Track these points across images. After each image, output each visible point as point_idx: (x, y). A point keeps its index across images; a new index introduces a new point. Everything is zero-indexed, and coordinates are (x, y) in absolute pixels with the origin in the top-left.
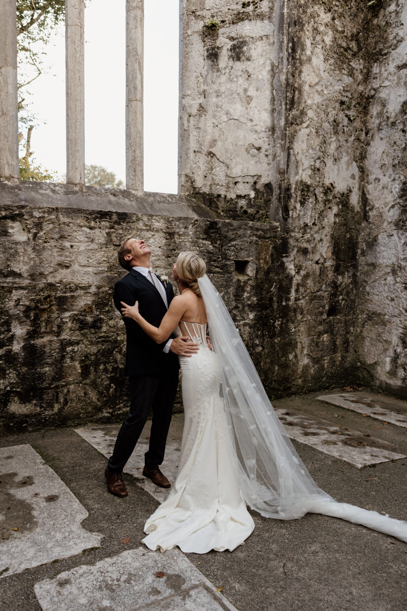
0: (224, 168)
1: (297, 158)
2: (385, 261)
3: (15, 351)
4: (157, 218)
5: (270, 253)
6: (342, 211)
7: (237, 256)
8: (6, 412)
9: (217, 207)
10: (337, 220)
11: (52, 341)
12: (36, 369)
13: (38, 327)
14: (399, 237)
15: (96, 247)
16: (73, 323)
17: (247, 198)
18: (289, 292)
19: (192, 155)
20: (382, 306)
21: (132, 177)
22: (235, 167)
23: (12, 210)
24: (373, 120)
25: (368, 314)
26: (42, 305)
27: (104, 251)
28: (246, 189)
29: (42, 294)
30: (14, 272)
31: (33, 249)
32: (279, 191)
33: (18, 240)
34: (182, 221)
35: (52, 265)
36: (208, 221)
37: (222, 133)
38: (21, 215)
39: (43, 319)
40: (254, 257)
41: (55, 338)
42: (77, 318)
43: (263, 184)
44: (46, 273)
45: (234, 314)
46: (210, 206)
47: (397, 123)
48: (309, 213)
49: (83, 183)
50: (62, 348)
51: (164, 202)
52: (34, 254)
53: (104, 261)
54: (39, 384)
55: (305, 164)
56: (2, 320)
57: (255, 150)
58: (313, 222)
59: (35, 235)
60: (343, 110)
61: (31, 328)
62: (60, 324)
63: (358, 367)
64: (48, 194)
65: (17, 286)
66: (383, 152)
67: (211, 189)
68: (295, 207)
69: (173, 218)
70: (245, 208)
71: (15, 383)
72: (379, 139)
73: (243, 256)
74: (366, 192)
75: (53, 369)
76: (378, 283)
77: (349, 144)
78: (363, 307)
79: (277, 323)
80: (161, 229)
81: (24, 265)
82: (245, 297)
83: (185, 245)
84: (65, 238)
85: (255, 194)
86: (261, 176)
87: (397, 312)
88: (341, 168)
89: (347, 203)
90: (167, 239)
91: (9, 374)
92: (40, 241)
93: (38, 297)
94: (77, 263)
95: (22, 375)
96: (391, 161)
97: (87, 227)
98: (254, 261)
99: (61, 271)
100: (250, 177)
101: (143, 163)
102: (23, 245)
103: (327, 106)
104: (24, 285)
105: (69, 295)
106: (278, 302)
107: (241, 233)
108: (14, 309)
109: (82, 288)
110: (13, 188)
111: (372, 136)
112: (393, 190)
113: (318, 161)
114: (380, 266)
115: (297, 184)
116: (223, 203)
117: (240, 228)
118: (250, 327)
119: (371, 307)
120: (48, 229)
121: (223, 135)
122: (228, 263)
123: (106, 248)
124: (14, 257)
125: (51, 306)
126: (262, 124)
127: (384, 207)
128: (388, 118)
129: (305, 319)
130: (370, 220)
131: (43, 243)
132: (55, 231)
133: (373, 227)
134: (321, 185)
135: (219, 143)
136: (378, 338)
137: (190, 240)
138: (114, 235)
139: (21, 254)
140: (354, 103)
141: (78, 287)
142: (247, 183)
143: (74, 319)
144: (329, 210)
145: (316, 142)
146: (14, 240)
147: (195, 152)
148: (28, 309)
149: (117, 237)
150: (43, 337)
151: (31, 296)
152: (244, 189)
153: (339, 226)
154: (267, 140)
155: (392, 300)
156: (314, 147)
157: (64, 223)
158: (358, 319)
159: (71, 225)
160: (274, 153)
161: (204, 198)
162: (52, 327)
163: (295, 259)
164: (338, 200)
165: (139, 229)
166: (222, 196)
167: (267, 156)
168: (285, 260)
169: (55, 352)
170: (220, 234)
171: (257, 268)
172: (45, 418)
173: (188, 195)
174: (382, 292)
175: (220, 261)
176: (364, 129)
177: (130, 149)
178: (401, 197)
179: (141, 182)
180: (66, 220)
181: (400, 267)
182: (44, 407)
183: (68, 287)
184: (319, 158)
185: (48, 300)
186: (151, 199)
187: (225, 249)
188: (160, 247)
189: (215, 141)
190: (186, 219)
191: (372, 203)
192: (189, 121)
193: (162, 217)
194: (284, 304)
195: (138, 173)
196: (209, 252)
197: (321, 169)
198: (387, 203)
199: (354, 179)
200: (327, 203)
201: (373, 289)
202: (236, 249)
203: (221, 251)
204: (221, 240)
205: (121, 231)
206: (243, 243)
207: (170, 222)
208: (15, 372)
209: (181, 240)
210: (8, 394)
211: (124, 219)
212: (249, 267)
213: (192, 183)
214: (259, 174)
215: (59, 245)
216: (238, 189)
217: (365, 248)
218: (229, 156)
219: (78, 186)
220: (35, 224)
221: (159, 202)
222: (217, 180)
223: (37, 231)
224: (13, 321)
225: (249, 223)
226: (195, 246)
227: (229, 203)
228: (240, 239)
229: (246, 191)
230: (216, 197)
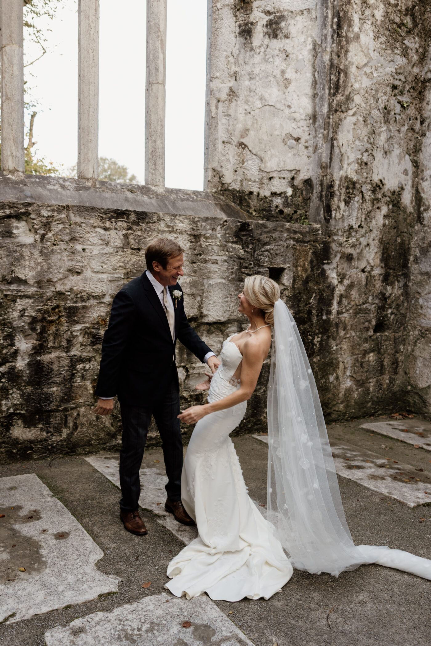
0: (258, 161)
1: (341, 150)
3: (20, 368)
4: (181, 218)
5: (309, 259)
6: (393, 212)
7: (271, 262)
8: (9, 437)
9: (249, 206)
10: (387, 222)
11: (61, 357)
12: (42, 389)
13: (45, 342)
15: (111, 251)
16: (84, 337)
17: (283, 195)
18: (330, 304)
19: (220, 146)
21: (151, 171)
22: (270, 160)
23: (17, 207)
25: (421, 331)
26: (50, 316)
27: (121, 255)
28: (282, 186)
29: (50, 304)
30: (19, 278)
31: (41, 252)
32: (320, 188)
33: (23, 243)
34: (209, 222)
35: (61, 271)
36: (240, 222)
37: (255, 122)
38: (27, 214)
39: (51, 332)
40: (291, 264)
41: (64, 354)
42: (88, 332)
43: (302, 179)
44: (55, 280)
46: (240, 204)
48: (355, 214)
49: (96, 178)
50: (72, 365)
51: (188, 200)
52: (42, 258)
53: (120, 266)
54: (46, 405)
55: (350, 157)
56: (5, 333)
57: (293, 141)
58: (359, 224)
59: (43, 237)
60: (395, 95)
61: (37, 343)
62: (70, 338)
63: (408, 392)
64: (57, 190)
65: (22, 294)
67: (242, 185)
68: (339, 207)
69: (199, 218)
70: (281, 207)
71: (19, 404)
73: (278, 263)
74: (420, 190)
75: (62, 389)
77: (401, 135)
78: (415, 322)
79: (317, 340)
80: (185, 231)
81: (30, 271)
83: (212, 249)
84: (77, 240)
85: (293, 191)
86: (299, 171)
88: (391, 163)
89: (398, 202)
90: (191, 242)
91: (11, 394)
92: (49, 243)
93: (45, 308)
94: (89, 269)
95: (27, 396)
97: (101, 228)
98: (291, 268)
99: (71, 277)
100: (287, 172)
101: (164, 155)
102: (29, 247)
103: (377, 91)
104: (30, 293)
105: (80, 305)
106: (317, 316)
107: (277, 236)
108: (19, 320)
109: (95, 297)
110: (17, 183)
111: (428, 126)
113: (366, 154)
115: (341, 180)
116: (256, 201)
117: (275, 230)
119: (425, 322)
120: (57, 230)
121: (257, 123)
122: (261, 270)
123: (123, 251)
124: (19, 261)
125: (59, 317)
126: (302, 111)
129: (348, 336)
130: (425, 222)
131: (51, 245)
132: (65, 232)
133: (429, 230)
134: (369, 181)
135: (252, 133)
137: (218, 243)
138: (131, 237)
139: (27, 258)
140: (408, 87)
141: (90, 296)
142: (284, 178)
143: (86, 333)
144: (377, 210)
145: (364, 132)
146: (19, 243)
147: (223, 142)
148: (34, 320)
149: (135, 240)
150: (50, 353)
151: (38, 306)
152: (280, 186)
153: (389, 229)
154: (307, 129)
156: (361, 138)
157: (76, 223)
158: (409, 336)
159: (83, 225)
160: (315, 144)
161: (234, 195)
162: (61, 342)
163: (337, 267)
164: (388, 199)
165: (160, 231)
166: (255, 193)
167: (307, 147)
168: (326, 267)
169: (64, 370)
170: (252, 237)
171: (294, 277)
172: (52, 445)
173: (216, 192)
175: (253, 268)
176: (419, 117)
177: (149, 138)
179: (161, 177)
180: (78, 220)
182: (51, 432)
183: (79, 296)
184: (367, 151)
185: (57, 310)
186: (174, 196)
187: (257, 254)
189: (248, 130)
190: (214, 219)
191: (427, 203)
192: (217, 108)
193: (187, 217)
194: (324, 317)
195: (159, 167)
196: (239, 258)
197: (369, 163)
199: (407, 175)
200: (375, 202)
201: (427, 302)
202: (271, 254)
203: (254, 257)
204: (253, 244)
205: (139, 233)
206: (279, 247)
207: (195, 223)
208: (18, 392)
209: (208, 244)
210: (10, 416)
211: (144, 219)
212: (285, 275)
213: (220, 178)
214: (297, 169)
215: (70, 249)
216: (273, 186)
217: (418, 255)
218: (264, 147)
219: (91, 181)
220: (43, 224)
221: (182, 200)
222: (248, 175)
223: (45, 232)
224: (17, 334)
225: (285, 225)
226: (224, 251)
227: (263, 201)
228: (275, 243)
229: (282, 188)
230: (247, 194)
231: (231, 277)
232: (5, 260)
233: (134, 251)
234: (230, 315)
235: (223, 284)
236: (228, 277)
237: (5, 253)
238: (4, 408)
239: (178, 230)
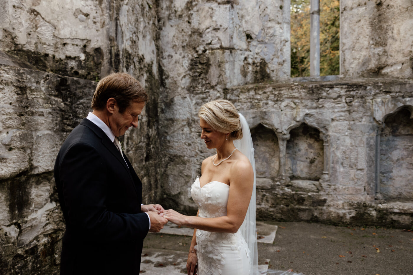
0: (51, 28)
1: (122, 29)
2: (181, 116)
4: (5, 68)
6: (149, 78)
9: (45, 66)
10: (147, 85)
14: (191, 99)
17: (77, 59)
19: (11, 10)
20: (182, 150)
22: (63, 29)
24: (163, 11)
25: (170, 157)
28: (75, 51)
32: (109, 56)
34: (33, 74)
36: (59, 77)
43: (93, 48)
46: (36, 64)
47: (183, 15)
55: (127, 35)
57: (83, 16)
63: (165, 198)
66: (174, 36)
67: (37, 47)
70: (76, 69)
72: (170, 26)
74: (161, 65)
76: (177, 133)
77: (150, 26)
78: (165, 152)
80: (11, 82)
83: (38, 101)
85: (86, 56)
86: (90, 40)
87: (194, 153)
88: (146, 44)
89: (151, 71)
90: (18, 94)
96: (181, 43)
100: (79, 41)
107: (87, 92)
112: (184, 64)
113: (134, 35)
114: (177, 120)
115: (123, 52)
116: (51, 62)
117: (85, 86)
119: (172, 151)
127: (177, 76)
128: (176, 11)
130: (167, 86)
133: (170, 91)
134: (137, 55)
135: (44, 3)
136: (180, 174)
137: (43, 96)
142: (77, 45)
144: (142, 76)
145: (133, 19)
147: (14, 6)
152: (72, 51)
153: (148, 89)
154: (94, 8)
155: (189, 145)
156: (131, 23)
158: (162, 161)
160: (102, 21)
161: (29, 56)
164: (146, 69)
166: (50, 56)
167: (95, 23)
170: (70, 91)
173: (9, 51)
174: (180, 139)
175: (72, 119)
176: (157, 17)
178: (190, 70)
181: (194, 121)
184: (135, 33)
187: (75, 107)
188: (10, 104)
191: (167, 74)
193: (11, 68)
196: (61, 110)
197: (136, 42)
198: (180, 74)
199: (154, 54)
200: (141, 70)
201: (173, 138)
202: (84, 106)
203: (72, 109)
204: (71, 98)
207: (20, 75)
209: (34, 96)
213: (12, 39)
214: (88, 38)
216: (67, 51)
217: (164, 107)
218: (56, 17)
222: (43, 39)
226: (48, 104)
227: (58, 63)
228: (86, 97)
229: (76, 53)
230: (43, 56)
231: (56, 128)
235: (49, 135)
236: (53, 128)
239: (4, 81)
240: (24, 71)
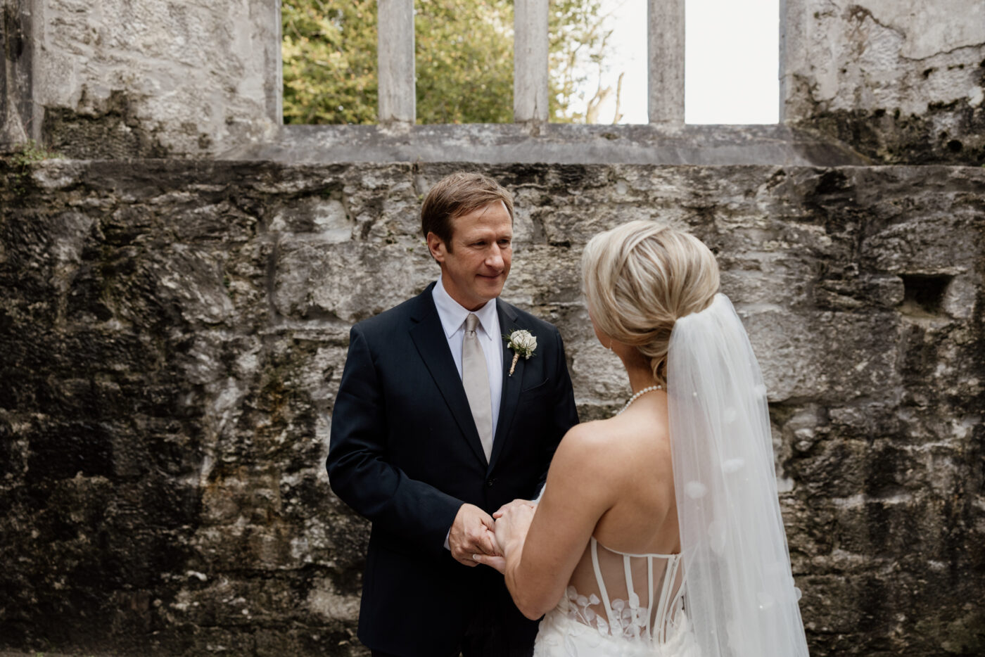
0: (894, 40)
7: (910, 263)
8: (305, 610)
9: (875, 143)
17: (959, 107)
19: (809, 24)
22: (924, 32)
27: (526, 259)
28: (956, 85)
30: (321, 308)
31: (362, 258)
33: (331, 241)
34: (737, 176)
36: (817, 172)
38: (337, 185)
40: (970, 263)
45: (902, 422)
46: (856, 141)
51: (732, 142)
52: (365, 268)
53: (525, 281)
56: (297, 412)
59: (367, 227)
65: (327, 338)
69: (712, 169)
71: (323, 549)
73: (931, 262)
80: (677, 201)
81: (342, 293)
82: (937, 374)
83: (747, 236)
85: (984, 93)
90: (692, 224)
91: (310, 527)
92: (378, 240)
95: (339, 534)
98: (971, 274)
100: (967, 51)
101: (683, 59)
104: (341, 337)
107: (926, 200)
108: (322, 388)
116: (890, 129)
117: (920, 185)
118: (958, 461)
120: (394, 213)
122: (881, 281)
123: (531, 250)
124: (321, 276)
131: (382, 244)
132: (410, 217)
137: (762, 224)
138: (550, 219)
139: (335, 269)
142: (961, 67)
146: (322, 241)
147: (817, 15)
149: (557, 225)
152: (951, 86)
161: (840, 124)
165: (615, 203)
166: (889, 112)
170: (854, 204)
171: (979, 295)
175: (856, 277)
179: (676, 103)
186: (700, 138)
187: (870, 245)
190: (749, 169)
193: (679, 169)
196: (818, 254)
202: (908, 242)
203: (859, 250)
204: (856, 222)
205: (568, 210)
206: (933, 225)
207: (698, 180)
208: (322, 525)
209: (734, 225)
210: (309, 569)
211: (576, 180)
212: (954, 292)
213: (810, 92)
215: (420, 249)
216: (933, 89)
218: (908, 5)
219: (530, 125)
220: (367, 203)
221: (717, 144)
222: (873, 74)
223: (371, 219)
224: (320, 415)
225: (951, 172)
226: (777, 240)
227: (908, 127)
228: (921, 216)
229: (957, 90)
230: (870, 118)
231: (796, 299)
232: (295, 274)
233: (556, 249)
234: (796, 387)
235: (774, 315)
236: (789, 299)
237: (295, 261)
238: (295, 554)
239: (659, 200)
240: (712, 172)
